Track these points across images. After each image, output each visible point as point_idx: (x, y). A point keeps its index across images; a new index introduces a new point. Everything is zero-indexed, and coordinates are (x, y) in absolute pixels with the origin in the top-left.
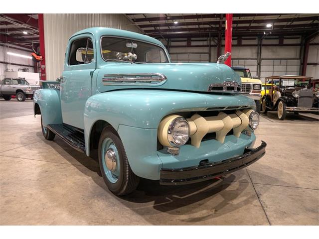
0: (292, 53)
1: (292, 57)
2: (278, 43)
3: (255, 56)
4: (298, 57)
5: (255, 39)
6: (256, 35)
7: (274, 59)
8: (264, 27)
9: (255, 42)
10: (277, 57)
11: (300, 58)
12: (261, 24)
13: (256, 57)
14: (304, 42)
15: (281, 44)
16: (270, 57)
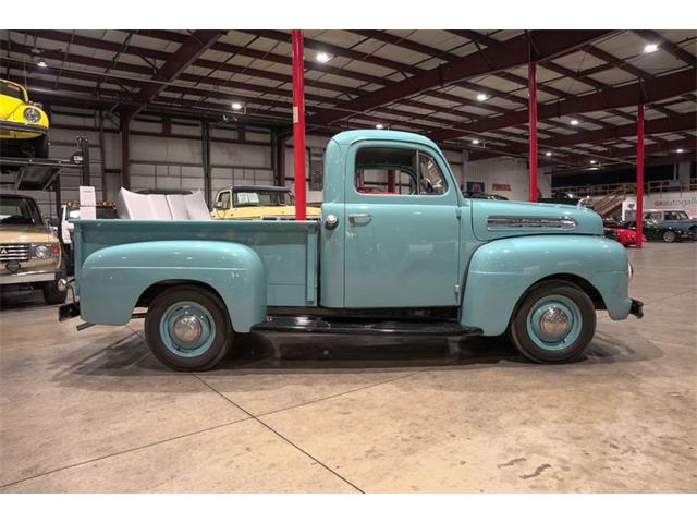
0: (259, 158)
1: (261, 165)
2: (236, 138)
3: (199, 160)
4: (269, 165)
5: (197, 125)
6: (198, 119)
7: (233, 167)
8: (228, 107)
9: (197, 132)
10: (237, 164)
11: (272, 168)
12: (221, 102)
13: (201, 162)
14: (275, 140)
15: (242, 141)
16: (225, 163)
